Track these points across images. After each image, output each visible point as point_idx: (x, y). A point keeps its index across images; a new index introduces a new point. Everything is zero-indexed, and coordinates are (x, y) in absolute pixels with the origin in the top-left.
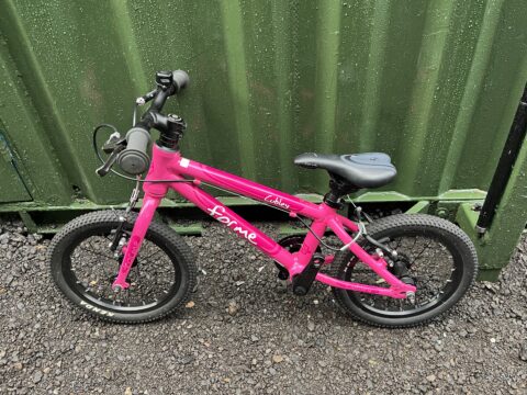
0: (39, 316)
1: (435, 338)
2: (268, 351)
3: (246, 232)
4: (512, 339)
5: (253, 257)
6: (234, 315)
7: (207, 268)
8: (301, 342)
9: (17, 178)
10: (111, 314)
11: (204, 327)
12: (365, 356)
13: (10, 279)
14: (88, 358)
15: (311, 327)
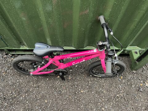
0: (18, 81)
1: (119, 85)
2: (79, 89)
6: (70, 80)
14: (34, 92)
15: (90, 83)
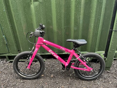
0: (8, 78)
1: (98, 82)
2: (60, 85)
3: (56, 56)
4: (114, 82)
5: (56, 66)
6: (52, 78)
7: (46, 68)
8: (68, 83)
9: (7, 48)
10: (25, 77)
11: (46, 80)
12: (82, 86)
13: (2, 70)
14: (19, 87)
15: (70, 80)
